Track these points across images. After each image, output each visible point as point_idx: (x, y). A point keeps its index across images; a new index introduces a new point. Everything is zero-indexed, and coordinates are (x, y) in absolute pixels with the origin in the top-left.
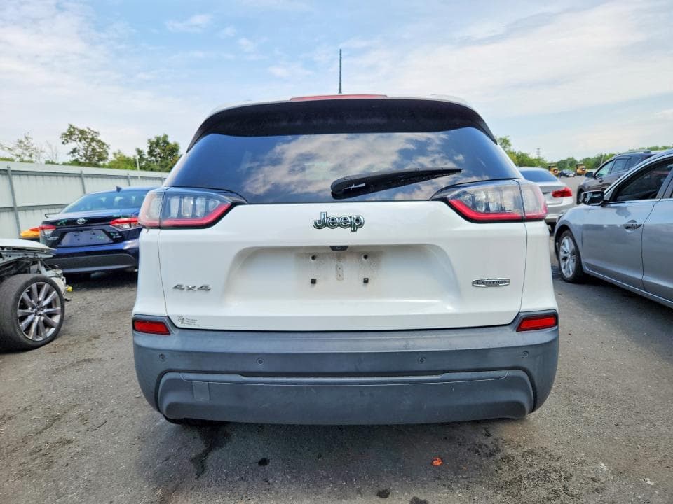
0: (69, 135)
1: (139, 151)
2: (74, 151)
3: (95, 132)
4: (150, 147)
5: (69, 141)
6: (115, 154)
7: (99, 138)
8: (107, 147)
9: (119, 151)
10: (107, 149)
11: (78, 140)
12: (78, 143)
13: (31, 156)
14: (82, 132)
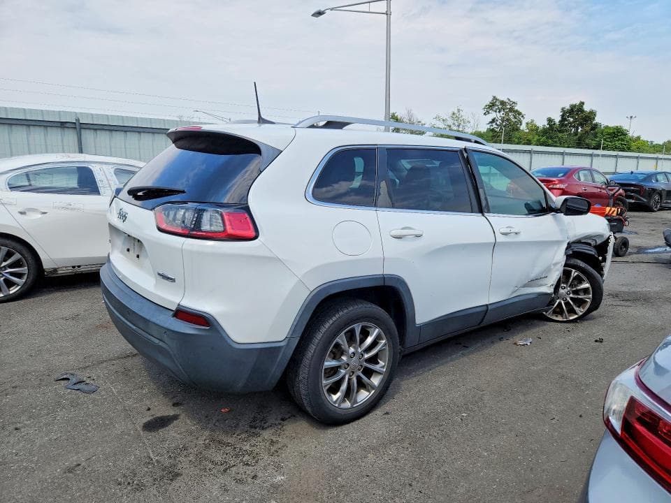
0: (491, 106)
1: (550, 120)
2: (493, 121)
3: (514, 103)
4: (563, 116)
5: (491, 111)
6: (527, 124)
7: (516, 108)
8: (523, 116)
9: (532, 121)
10: (522, 119)
11: (498, 111)
12: (498, 113)
13: (459, 126)
14: (503, 103)
